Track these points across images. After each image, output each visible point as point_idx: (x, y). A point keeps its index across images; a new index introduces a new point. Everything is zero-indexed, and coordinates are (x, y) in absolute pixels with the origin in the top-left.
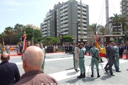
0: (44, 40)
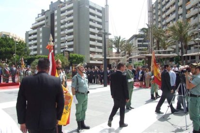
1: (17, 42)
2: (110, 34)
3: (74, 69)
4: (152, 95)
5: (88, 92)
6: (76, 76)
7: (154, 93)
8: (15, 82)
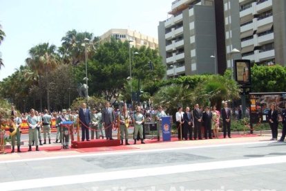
0: (172, 87)
1: (136, 50)
8: (111, 139)
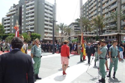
2: (57, 22)
3: (34, 43)
4: (81, 59)
5: (41, 57)
6: (34, 46)
7: (82, 58)
